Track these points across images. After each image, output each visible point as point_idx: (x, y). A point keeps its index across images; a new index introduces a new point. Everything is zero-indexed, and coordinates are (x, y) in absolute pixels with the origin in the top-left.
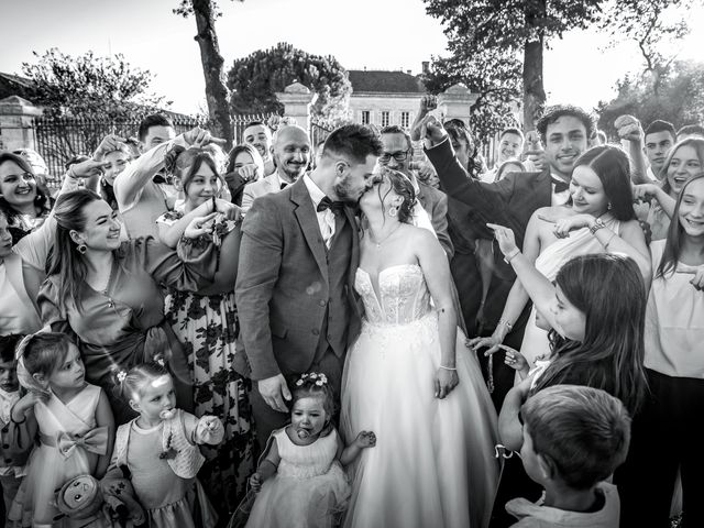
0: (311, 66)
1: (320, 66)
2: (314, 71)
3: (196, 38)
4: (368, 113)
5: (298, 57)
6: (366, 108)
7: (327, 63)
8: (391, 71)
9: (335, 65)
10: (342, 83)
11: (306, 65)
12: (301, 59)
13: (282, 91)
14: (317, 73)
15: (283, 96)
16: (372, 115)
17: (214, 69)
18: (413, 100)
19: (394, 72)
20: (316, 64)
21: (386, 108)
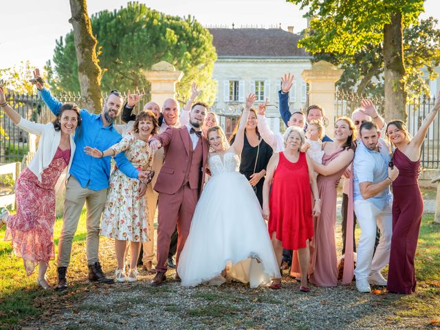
0: (168, 29)
1: (178, 29)
2: (172, 36)
3: (71, 21)
4: (236, 83)
5: (152, 19)
6: (234, 77)
7: (186, 24)
8: (267, 28)
9: (196, 27)
10: (204, 49)
11: (162, 30)
12: (155, 22)
13: (150, 69)
14: (175, 38)
15: (151, 74)
16: (241, 85)
17: (87, 50)
18: (295, 65)
19: (270, 30)
20: (173, 28)
21: (260, 77)
